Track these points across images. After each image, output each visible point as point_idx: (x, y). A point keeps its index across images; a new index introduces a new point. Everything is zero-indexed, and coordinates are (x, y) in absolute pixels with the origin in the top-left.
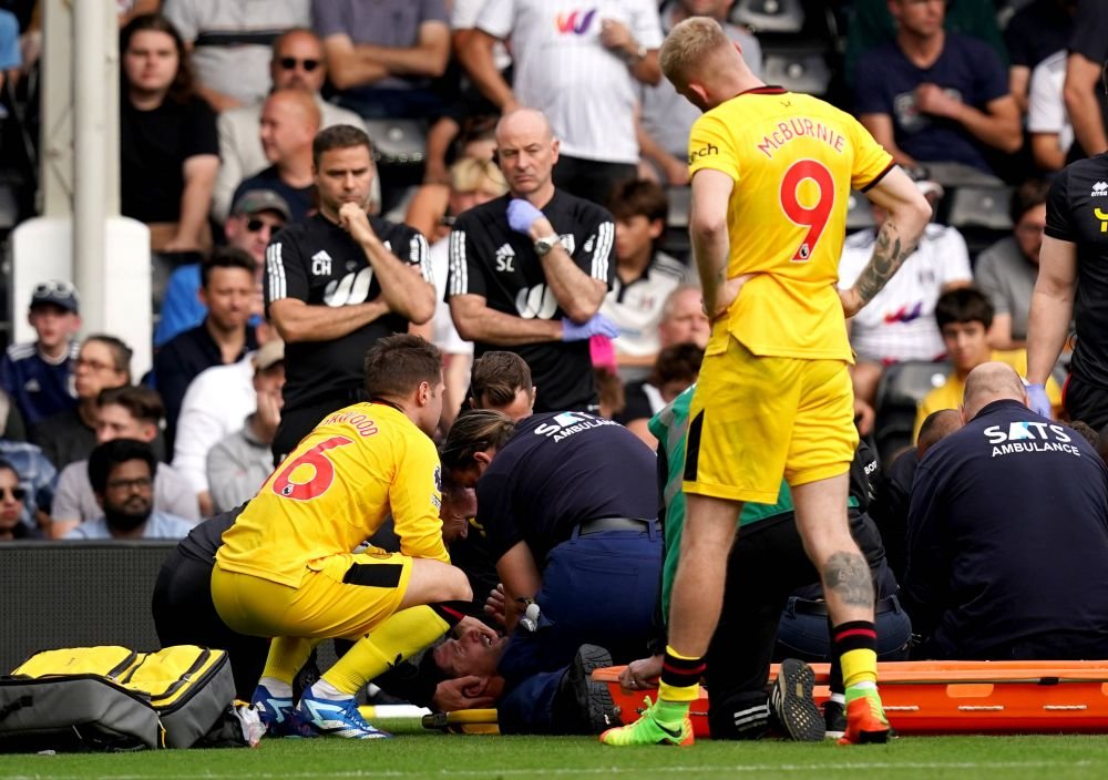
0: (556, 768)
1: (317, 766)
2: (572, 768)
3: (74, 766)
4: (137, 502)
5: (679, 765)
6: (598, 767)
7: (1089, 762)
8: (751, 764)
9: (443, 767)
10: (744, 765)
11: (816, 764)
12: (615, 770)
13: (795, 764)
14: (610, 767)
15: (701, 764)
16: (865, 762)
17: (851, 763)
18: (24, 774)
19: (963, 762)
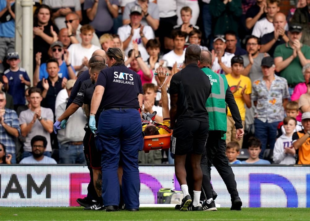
0: (137, 219)
1: (80, 218)
2: (141, 219)
3: (22, 218)
4: (38, 151)
5: (166, 219)
6: (147, 219)
7: (264, 219)
8: (183, 219)
9: (110, 219)
10: (181, 219)
11: (199, 219)
12: (151, 220)
13: (194, 219)
14: (150, 219)
15: (171, 219)
16: (210, 219)
17: (207, 219)
18: (10, 220)
19: (234, 219)
